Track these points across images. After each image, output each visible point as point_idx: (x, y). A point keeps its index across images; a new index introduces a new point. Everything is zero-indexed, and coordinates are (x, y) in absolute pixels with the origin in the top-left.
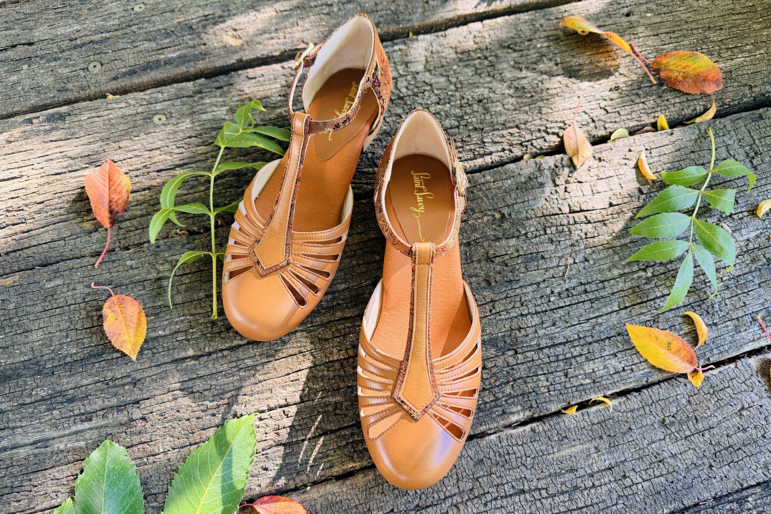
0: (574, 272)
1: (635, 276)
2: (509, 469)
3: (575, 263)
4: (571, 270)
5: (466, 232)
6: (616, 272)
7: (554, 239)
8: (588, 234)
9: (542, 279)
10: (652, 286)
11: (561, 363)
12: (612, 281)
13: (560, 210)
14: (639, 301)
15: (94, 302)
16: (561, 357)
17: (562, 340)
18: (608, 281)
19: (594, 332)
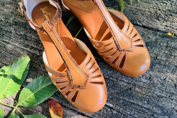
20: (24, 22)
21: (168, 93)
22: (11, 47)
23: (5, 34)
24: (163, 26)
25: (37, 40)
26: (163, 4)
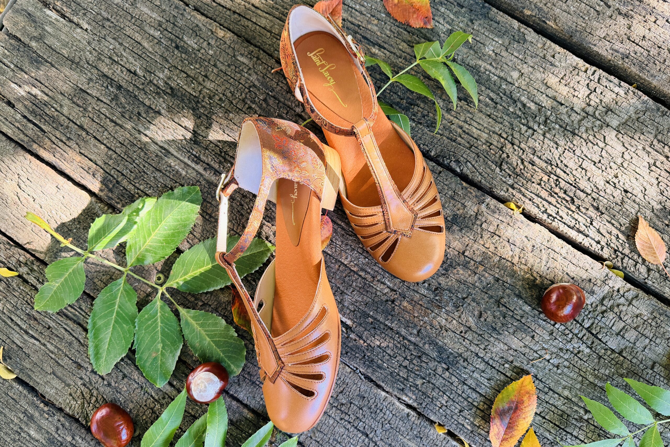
0: (540, 365)
1: (576, 408)
2: (372, 418)
3: (548, 361)
4: (541, 362)
5: (505, 271)
6: (566, 393)
7: (554, 334)
8: (581, 354)
9: (515, 348)
10: (577, 424)
11: (466, 403)
12: (556, 395)
13: (583, 320)
14: (557, 423)
15: (254, 95)
16: (470, 400)
17: (482, 392)
18: (554, 392)
20: (194, 94)
21: (461, 325)
22: (157, 151)
23: (144, 116)
24: (504, 185)
25: (221, 152)
26: (526, 131)
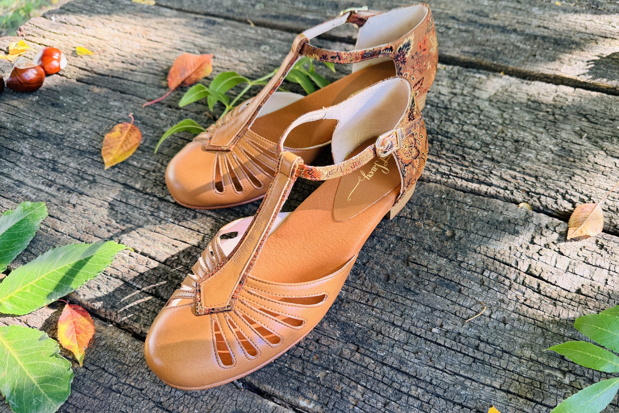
0: (480, 323)
1: (547, 371)
3: (489, 316)
4: (479, 319)
6: (528, 353)
7: (486, 283)
8: (528, 301)
9: (442, 308)
10: (559, 393)
11: (390, 391)
12: (515, 358)
13: (517, 263)
14: (529, 396)
16: (395, 385)
17: (411, 371)
18: (512, 355)
19: (451, 388)
21: (366, 293)
